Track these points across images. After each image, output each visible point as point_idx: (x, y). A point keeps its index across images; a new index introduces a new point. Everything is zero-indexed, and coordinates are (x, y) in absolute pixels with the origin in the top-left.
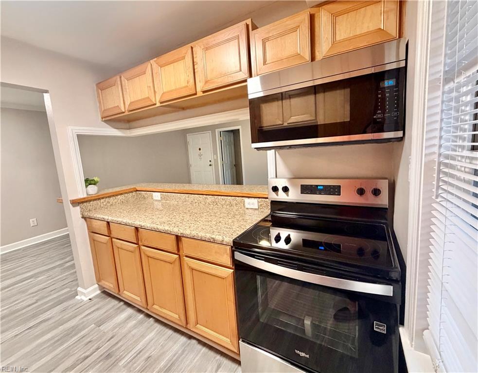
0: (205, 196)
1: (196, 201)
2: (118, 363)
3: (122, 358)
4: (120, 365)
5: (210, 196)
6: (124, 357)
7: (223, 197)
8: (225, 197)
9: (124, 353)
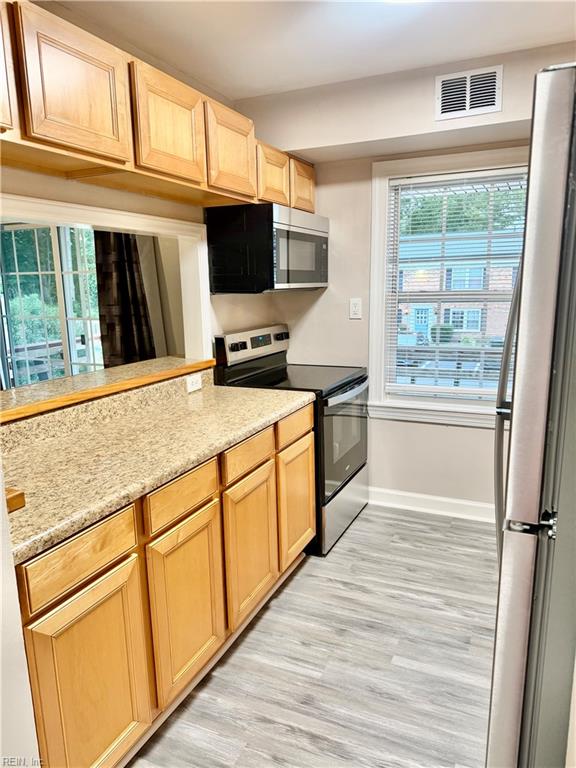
0: (124, 394)
1: (105, 413)
2: (318, 680)
3: (307, 679)
4: (320, 674)
5: (135, 391)
6: (306, 676)
7: (156, 385)
8: (160, 384)
9: (299, 680)
